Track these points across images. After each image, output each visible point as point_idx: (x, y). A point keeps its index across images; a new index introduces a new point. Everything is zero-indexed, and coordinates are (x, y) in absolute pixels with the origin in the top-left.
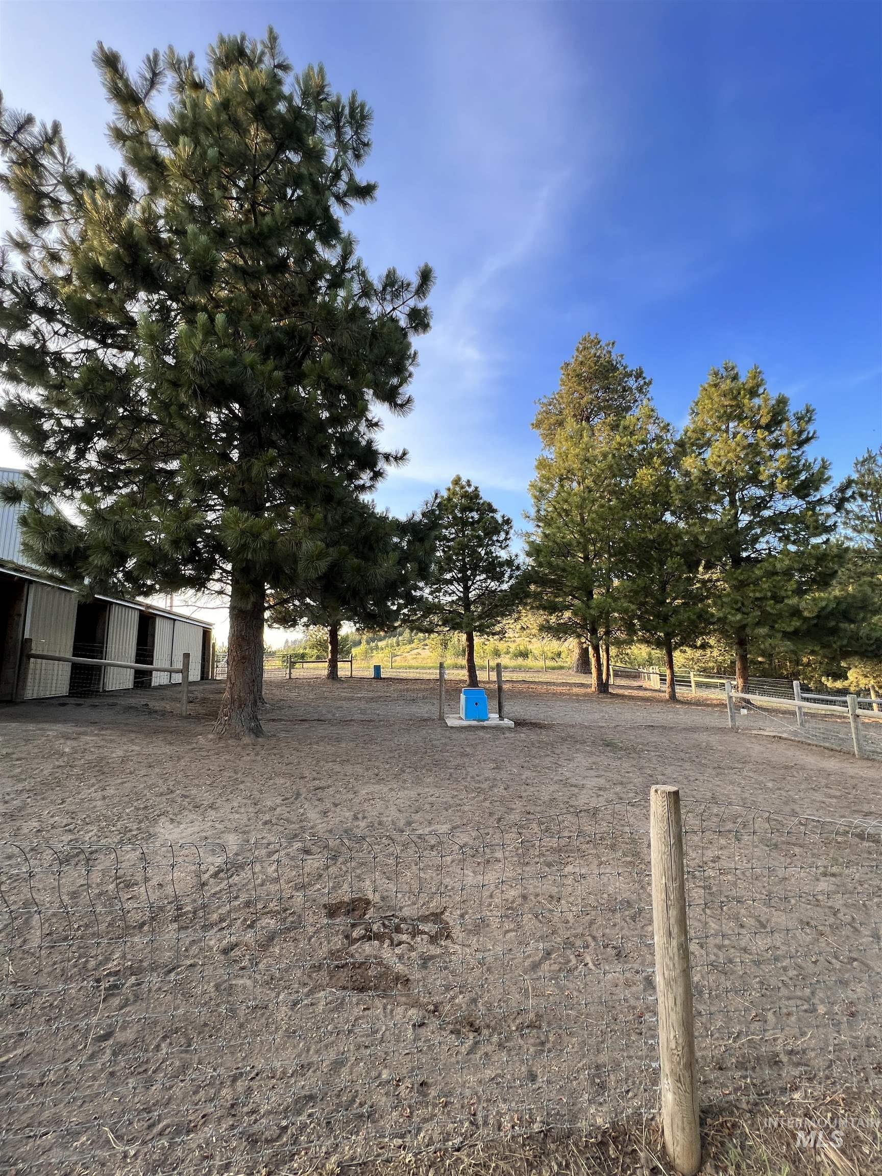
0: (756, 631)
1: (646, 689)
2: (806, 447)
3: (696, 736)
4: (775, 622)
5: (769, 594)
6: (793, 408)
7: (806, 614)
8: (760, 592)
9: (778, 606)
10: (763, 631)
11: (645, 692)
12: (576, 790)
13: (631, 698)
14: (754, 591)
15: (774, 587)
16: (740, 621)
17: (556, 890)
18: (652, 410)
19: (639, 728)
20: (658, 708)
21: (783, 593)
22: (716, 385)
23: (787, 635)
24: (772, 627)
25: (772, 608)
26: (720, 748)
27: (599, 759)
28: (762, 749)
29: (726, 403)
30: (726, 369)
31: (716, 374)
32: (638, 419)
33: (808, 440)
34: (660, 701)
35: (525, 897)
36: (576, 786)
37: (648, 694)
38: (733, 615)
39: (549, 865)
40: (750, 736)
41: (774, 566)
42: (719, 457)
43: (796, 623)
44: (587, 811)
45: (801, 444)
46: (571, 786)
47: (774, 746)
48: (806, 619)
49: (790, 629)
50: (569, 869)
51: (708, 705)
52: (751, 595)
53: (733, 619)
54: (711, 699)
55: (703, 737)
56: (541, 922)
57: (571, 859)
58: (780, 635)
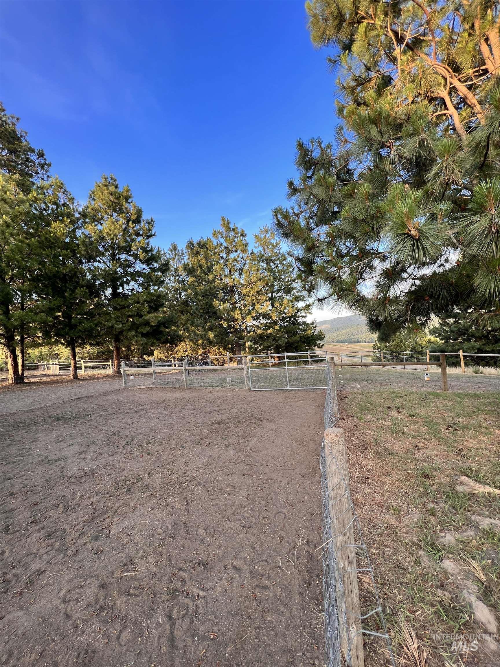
0: (129, 333)
1: (49, 376)
2: (151, 240)
3: (108, 397)
4: (138, 328)
5: (136, 314)
6: (145, 217)
7: (152, 324)
8: (131, 312)
9: (140, 320)
10: (133, 333)
11: (50, 377)
12: (63, 463)
13: (44, 383)
14: (128, 311)
15: (138, 310)
16: (121, 328)
17: (123, 555)
18: (62, 184)
19: (71, 401)
20: (69, 386)
21: (142, 313)
22: (106, 186)
23: (143, 335)
24: (136, 332)
25: (137, 321)
26: (126, 401)
27: (60, 433)
28: (146, 396)
29: (112, 199)
30: (112, 179)
31: (106, 179)
32: (51, 186)
33: (151, 236)
34: (67, 381)
35: (103, 586)
36: (59, 460)
37: (54, 379)
38: (117, 325)
39: (96, 538)
40: (136, 390)
41: (138, 299)
42: (110, 230)
43: (148, 329)
44: (86, 474)
45: (149, 237)
46: (56, 461)
47: (150, 393)
48: (152, 326)
49: (145, 332)
50: (114, 530)
51: (98, 378)
52: (127, 313)
53: (118, 327)
54: (96, 375)
55: (113, 397)
56: (137, 596)
57: (108, 521)
58: (140, 335)
